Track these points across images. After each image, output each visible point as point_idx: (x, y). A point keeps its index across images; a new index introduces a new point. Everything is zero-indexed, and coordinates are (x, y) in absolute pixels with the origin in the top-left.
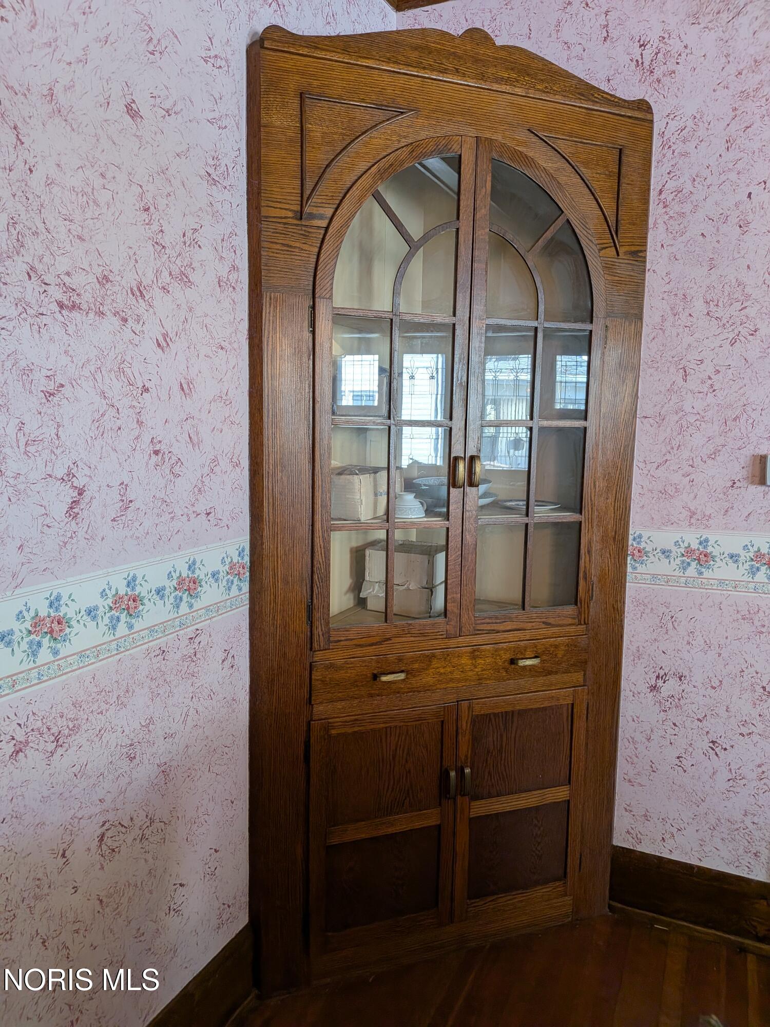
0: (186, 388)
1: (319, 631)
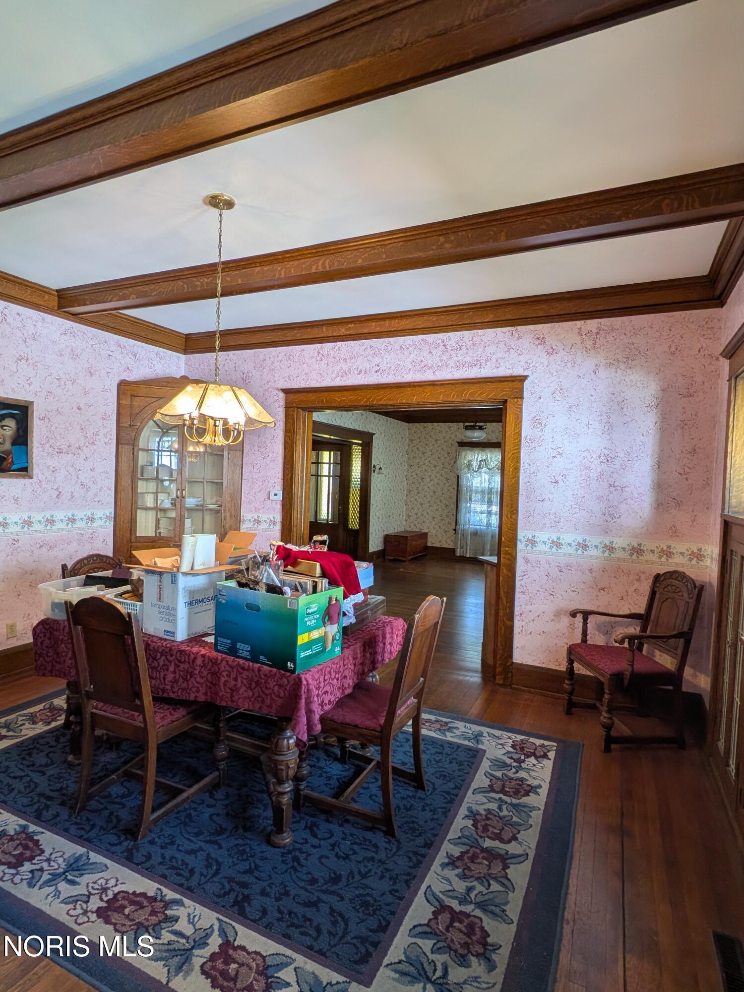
0: (92, 470)
1: (133, 537)
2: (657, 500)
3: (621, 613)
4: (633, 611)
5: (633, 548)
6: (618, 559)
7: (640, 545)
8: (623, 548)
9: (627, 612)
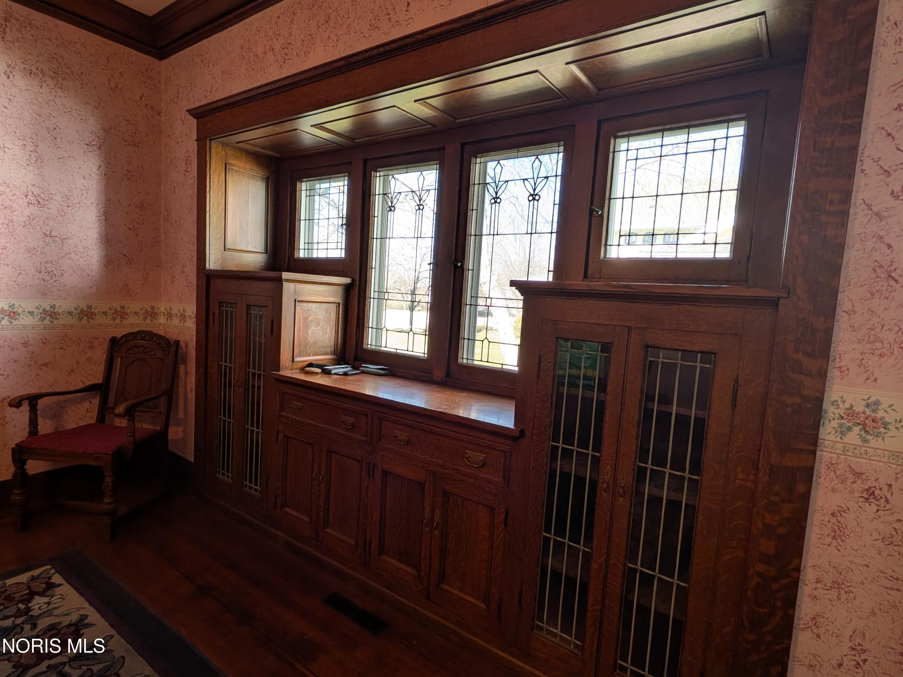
2: (106, 256)
3: (72, 389)
4: (87, 383)
5: (82, 311)
6: (64, 325)
7: (90, 307)
8: (68, 313)
9: (80, 386)
